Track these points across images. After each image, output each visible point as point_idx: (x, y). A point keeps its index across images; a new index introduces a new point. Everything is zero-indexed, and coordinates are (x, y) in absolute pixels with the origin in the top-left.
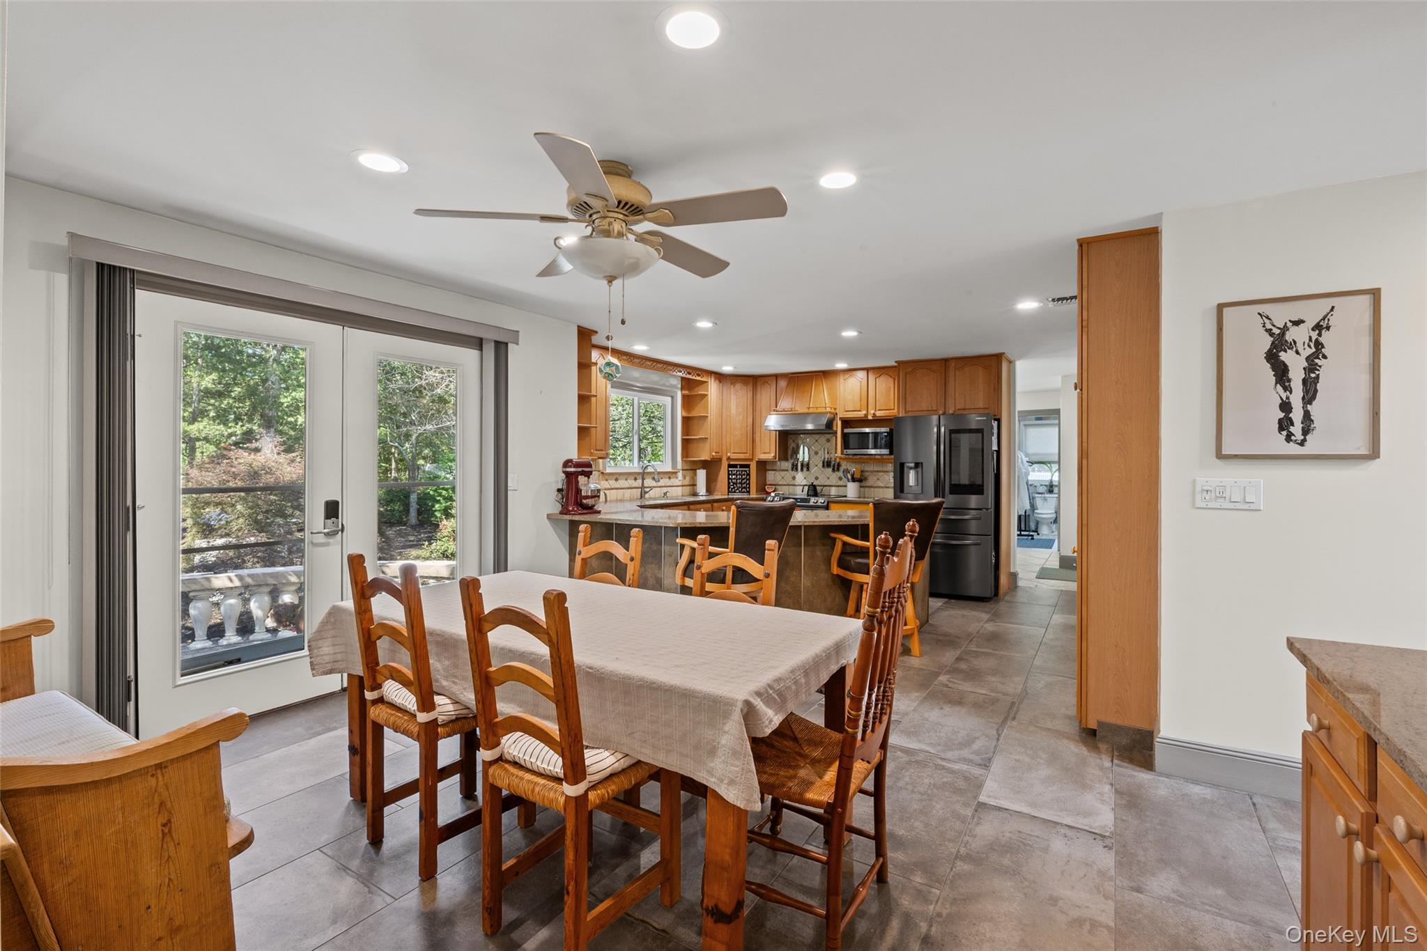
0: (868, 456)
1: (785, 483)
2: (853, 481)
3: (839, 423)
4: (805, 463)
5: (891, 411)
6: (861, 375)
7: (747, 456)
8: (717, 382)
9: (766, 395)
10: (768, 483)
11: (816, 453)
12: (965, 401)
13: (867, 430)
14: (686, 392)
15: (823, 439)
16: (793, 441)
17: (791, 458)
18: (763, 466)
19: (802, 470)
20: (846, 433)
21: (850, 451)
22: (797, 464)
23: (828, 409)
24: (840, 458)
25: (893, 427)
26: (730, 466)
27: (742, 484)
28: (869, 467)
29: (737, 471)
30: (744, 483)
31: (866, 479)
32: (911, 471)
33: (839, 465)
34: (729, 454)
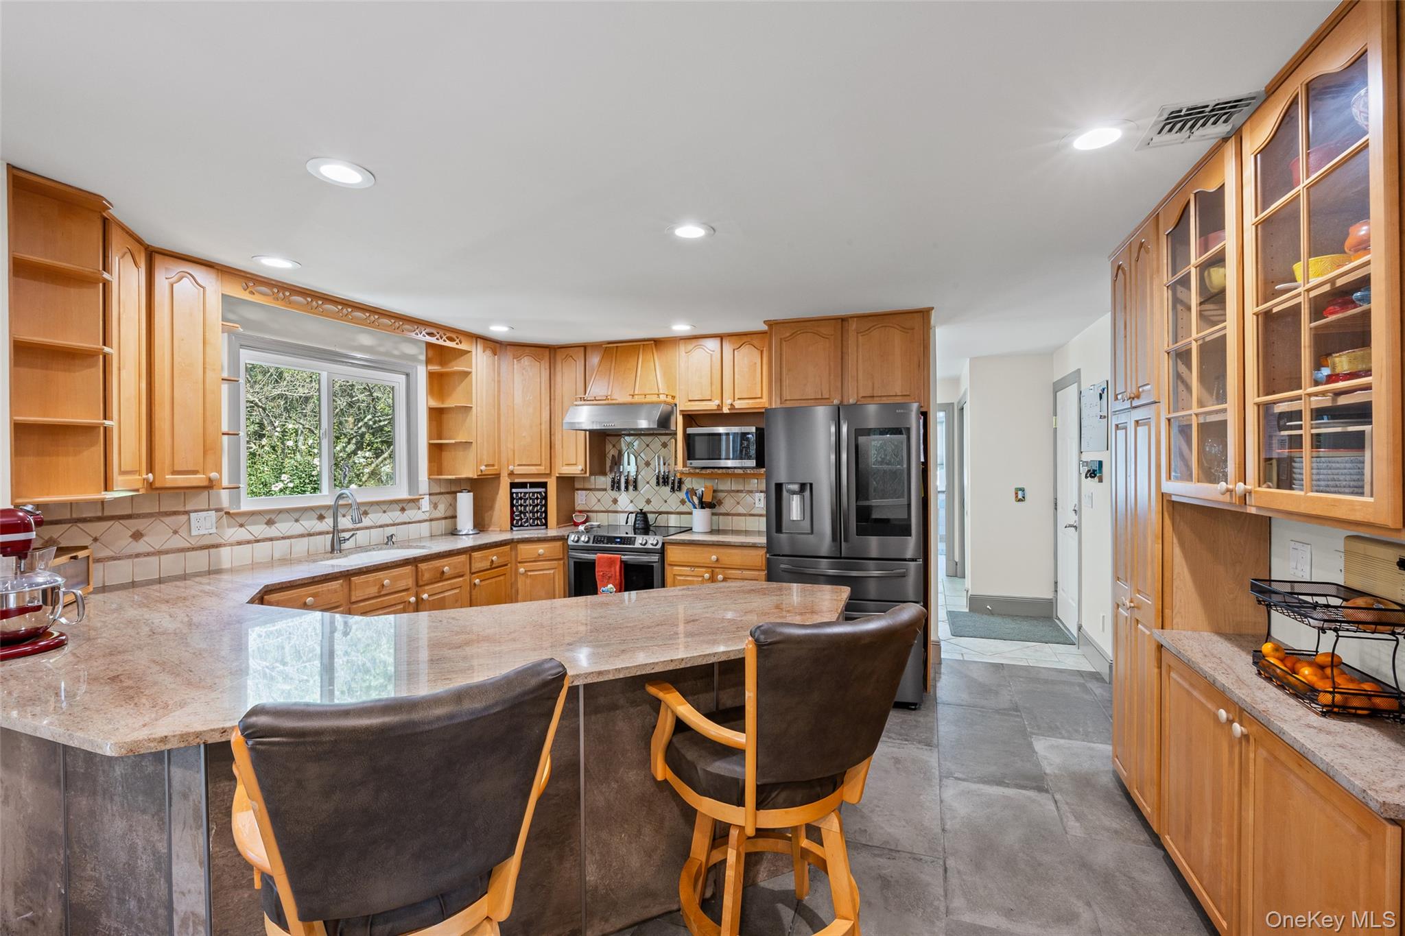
0: (724, 471)
1: (603, 509)
2: (703, 508)
3: (680, 419)
4: (631, 478)
5: (758, 400)
6: (713, 345)
7: (542, 469)
8: (488, 353)
9: (569, 375)
10: (578, 508)
11: (648, 464)
12: (873, 384)
13: (721, 430)
14: (435, 368)
15: (657, 442)
16: (614, 446)
17: (611, 471)
18: (568, 484)
19: (627, 488)
20: (689, 434)
21: (696, 463)
22: (620, 480)
23: (663, 398)
24: (682, 473)
25: (762, 425)
26: (513, 485)
27: (534, 513)
28: (725, 485)
29: (525, 493)
30: (537, 512)
31: (720, 503)
32: (795, 496)
33: (680, 482)
34: (511, 468)
